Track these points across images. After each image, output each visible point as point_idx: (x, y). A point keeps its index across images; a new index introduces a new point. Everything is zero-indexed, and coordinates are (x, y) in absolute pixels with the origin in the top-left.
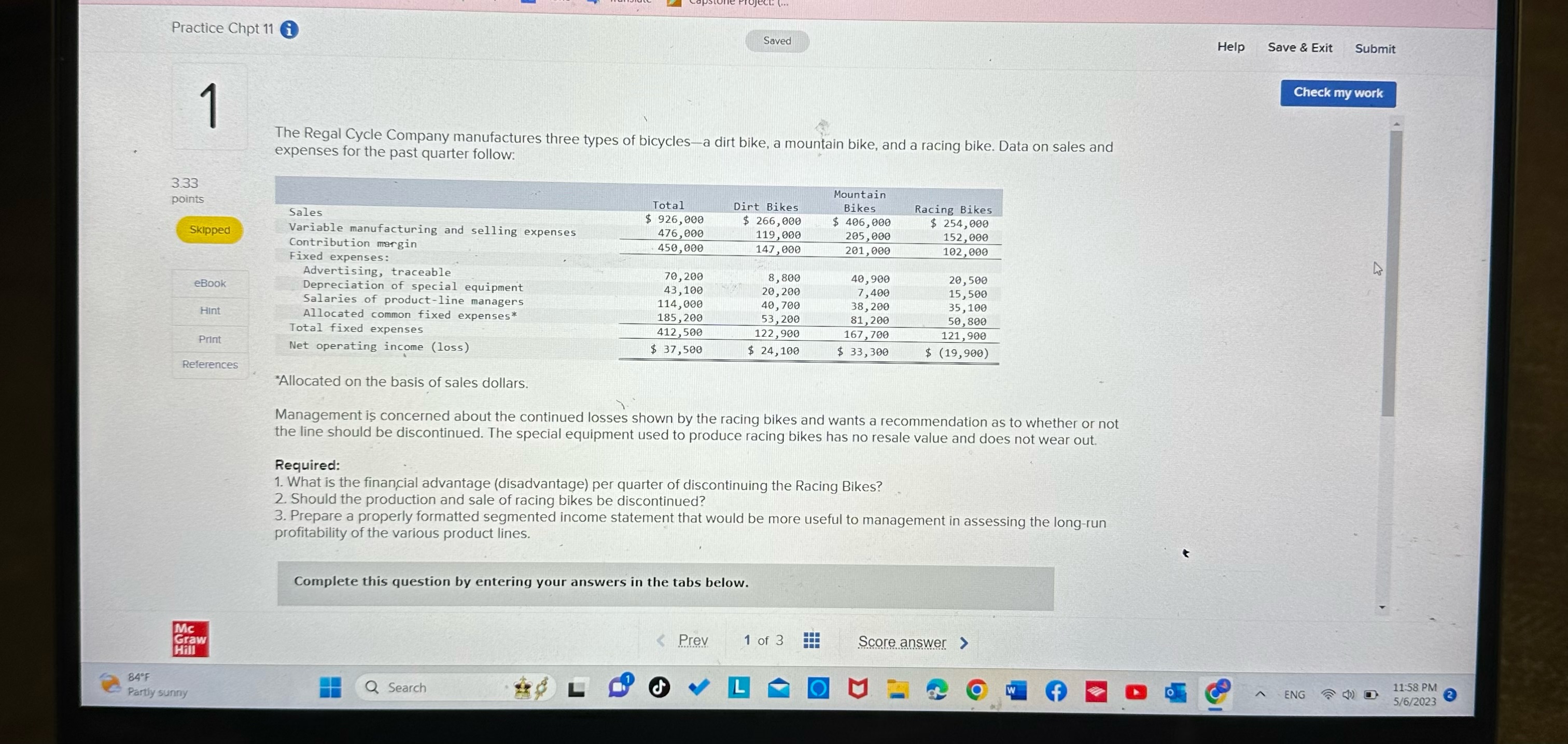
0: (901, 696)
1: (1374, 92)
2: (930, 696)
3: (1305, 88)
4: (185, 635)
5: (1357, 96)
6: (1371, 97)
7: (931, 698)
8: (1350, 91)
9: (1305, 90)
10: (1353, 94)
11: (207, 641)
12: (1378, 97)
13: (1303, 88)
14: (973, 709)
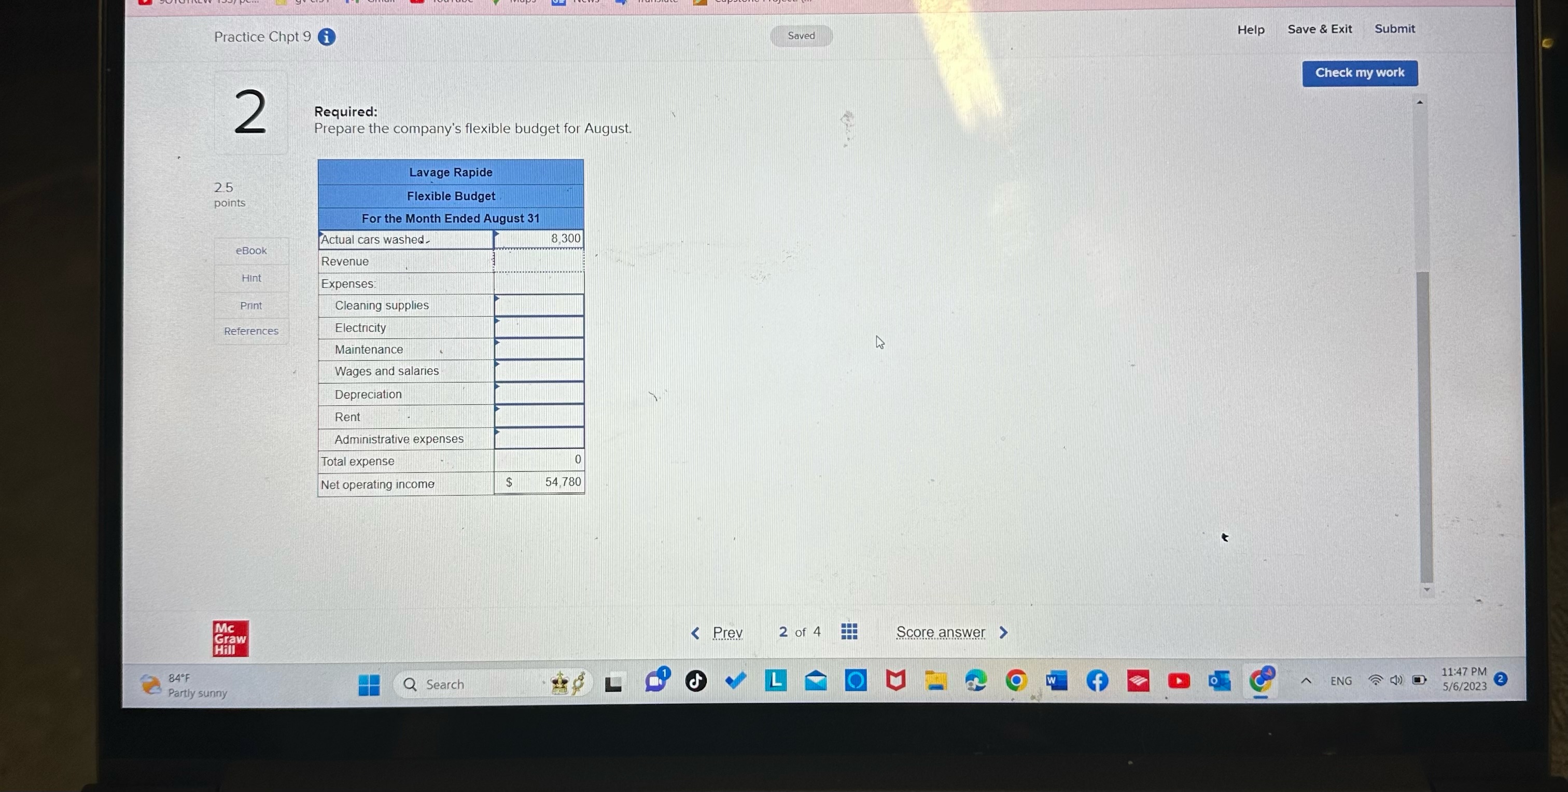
0: (940, 687)
1: (1396, 71)
2: (969, 686)
3: (1326, 69)
4: (225, 634)
5: (1379, 75)
6: (1393, 75)
7: (970, 689)
8: (1372, 71)
9: (1327, 71)
10: (1375, 74)
11: (247, 641)
12: (1400, 76)
13: (1324, 68)
14: (1013, 699)
